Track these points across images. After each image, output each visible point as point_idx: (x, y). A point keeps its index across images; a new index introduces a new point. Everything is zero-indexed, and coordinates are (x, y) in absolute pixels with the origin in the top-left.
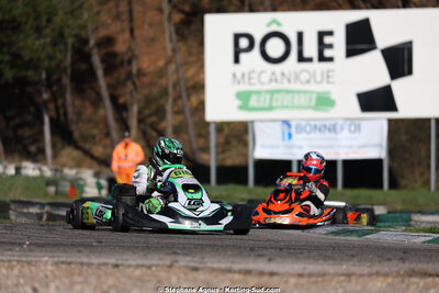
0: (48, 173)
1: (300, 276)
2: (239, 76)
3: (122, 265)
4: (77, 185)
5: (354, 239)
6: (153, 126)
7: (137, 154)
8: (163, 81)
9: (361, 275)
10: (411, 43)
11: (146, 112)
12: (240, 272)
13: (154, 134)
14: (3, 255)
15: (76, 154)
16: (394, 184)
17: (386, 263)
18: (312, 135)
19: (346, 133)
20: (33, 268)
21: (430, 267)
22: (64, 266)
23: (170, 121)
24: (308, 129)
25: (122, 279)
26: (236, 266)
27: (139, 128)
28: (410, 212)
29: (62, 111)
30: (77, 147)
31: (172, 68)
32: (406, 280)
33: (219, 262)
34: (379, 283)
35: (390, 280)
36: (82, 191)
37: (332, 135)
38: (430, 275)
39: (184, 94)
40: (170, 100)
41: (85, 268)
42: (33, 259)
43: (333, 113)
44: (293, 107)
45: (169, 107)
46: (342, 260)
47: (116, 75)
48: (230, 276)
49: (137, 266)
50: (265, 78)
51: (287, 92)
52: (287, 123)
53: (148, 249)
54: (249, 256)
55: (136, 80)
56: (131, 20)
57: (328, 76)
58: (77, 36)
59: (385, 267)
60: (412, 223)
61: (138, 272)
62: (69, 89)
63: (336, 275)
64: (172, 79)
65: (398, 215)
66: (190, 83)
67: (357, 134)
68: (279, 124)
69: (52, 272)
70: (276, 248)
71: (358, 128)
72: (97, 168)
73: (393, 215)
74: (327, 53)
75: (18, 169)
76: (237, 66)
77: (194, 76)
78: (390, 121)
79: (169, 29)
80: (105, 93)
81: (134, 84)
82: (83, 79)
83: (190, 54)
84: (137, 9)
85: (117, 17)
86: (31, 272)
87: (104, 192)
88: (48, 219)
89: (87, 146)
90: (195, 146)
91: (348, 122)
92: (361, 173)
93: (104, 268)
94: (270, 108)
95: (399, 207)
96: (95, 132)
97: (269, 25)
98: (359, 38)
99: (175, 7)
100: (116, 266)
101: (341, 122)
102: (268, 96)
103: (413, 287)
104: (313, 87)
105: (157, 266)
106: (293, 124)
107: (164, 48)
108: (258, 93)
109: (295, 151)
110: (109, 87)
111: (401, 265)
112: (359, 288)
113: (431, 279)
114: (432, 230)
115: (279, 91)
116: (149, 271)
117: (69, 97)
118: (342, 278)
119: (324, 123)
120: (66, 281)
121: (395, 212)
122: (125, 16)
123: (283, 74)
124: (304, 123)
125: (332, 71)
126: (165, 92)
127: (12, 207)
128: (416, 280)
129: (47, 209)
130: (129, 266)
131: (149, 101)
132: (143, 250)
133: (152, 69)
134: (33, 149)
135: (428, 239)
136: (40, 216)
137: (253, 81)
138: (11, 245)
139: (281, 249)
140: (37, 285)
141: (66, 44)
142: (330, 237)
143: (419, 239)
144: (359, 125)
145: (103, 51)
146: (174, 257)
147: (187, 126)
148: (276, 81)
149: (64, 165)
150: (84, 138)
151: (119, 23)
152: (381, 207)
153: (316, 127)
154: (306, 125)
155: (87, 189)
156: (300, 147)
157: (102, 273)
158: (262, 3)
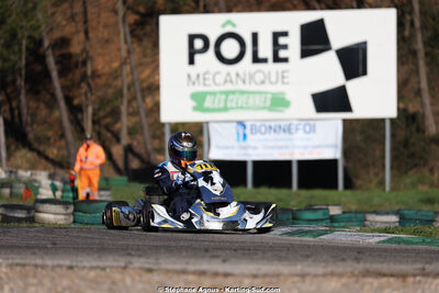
0: (2, 175)
1: (255, 276)
2: (194, 77)
3: (77, 266)
4: (32, 187)
5: (308, 239)
6: (107, 128)
8: (118, 83)
9: (316, 276)
10: (365, 43)
11: (101, 114)
12: (194, 273)
13: (109, 135)
15: (30, 155)
16: (349, 185)
17: (340, 264)
18: (267, 136)
19: (300, 133)
21: (384, 267)
22: (18, 269)
23: (125, 122)
24: (263, 130)
25: (77, 281)
26: (191, 267)
27: (94, 130)
28: (365, 212)
29: (16, 112)
30: (32, 149)
31: (127, 69)
32: (361, 280)
33: (174, 263)
34: (334, 284)
35: (344, 280)
36: (38, 193)
37: (287, 136)
38: (384, 275)
39: (139, 95)
40: (125, 102)
41: (39, 269)
43: (288, 114)
44: (248, 108)
45: (124, 109)
46: (297, 260)
47: (70, 76)
48: (184, 277)
49: (92, 268)
50: (220, 79)
51: (242, 93)
52: (241, 124)
53: (102, 250)
54: (203, 257)
55: (90, 81)
56: (85, 22)
57: (283, 77)
58: (30, 37)
59: (340, 268)
60: (367, 223)
61: (92, 274)
62: (23, 92)
63: (291, 275)
64: (127, 80)
65: (353, 215)
66: (145, 85)
67: (312, 135)
68: (234, 125)
69: (6, 274)
70: (231, 249)
71: (313, 129)
72: (52, 170)
73: (347, 215)
74: (282, 54)
76: (191, 66)
77: (149, 76)
78: (345, 121)
79: (123, 30)
80: (60, 95)
81: (89, 85)
82: (38, 81)
83: (145, 56)
84: (91, 10)
85: (72, 18)
87: (59, 194)
88: (3, 221)
89: (41, 148)
90: (149, 147)
91: (303, 123)
92: (317, 173)
93: (58, 270)
94: (225, 109)
95: (354, 207)
96: (50, 134)
97: (224, 26)
98: (315, 39)
99: (130, 9)
100: (71, 268)
101: (296, 122)
102: (223, 97)
103: (367, 287)
104: (267, 87)
105: (111, 267)
106: (248, 125)
107: (119, 50)
108: (213, 94)
109: (250, 151)
110: (64, 88)
111: (355, 265)
112: (313, 288)
113: (384, 280)
114: (386, 231)
115: (233, 92)
116: (103, 273)
117: (23, 98)
118: (296, 279)
119: (278, 123)
120: (21, 283)
121: (350, 212)
122: (79, 18)
123: (238, 75)
124: (258, 124)
125: (287, 71)
126: (120, 94)
128: (369, 280)
129: (2, 211)
130: (84, 268)
131: (103, 102)
132: (98, 251)
133: (107, 70)
135: (382, 239)
137: (207, 82)
139: (235, 250)
141: (20, 45)
142: (285, 237)
143: (373, 240)
144: (314, 126)
145: (58, 53)
146: (128, 259)
147: (142, 127)
148: (231, 81)
149: (18, 167)
150: (38, 139)
151: (73, 24)
152: (336, 208)
153: (270, 127)
154: (261, 126)
155: (41, 190)
156: (255, 148)
157: (56, 275)
158: (216, 4)
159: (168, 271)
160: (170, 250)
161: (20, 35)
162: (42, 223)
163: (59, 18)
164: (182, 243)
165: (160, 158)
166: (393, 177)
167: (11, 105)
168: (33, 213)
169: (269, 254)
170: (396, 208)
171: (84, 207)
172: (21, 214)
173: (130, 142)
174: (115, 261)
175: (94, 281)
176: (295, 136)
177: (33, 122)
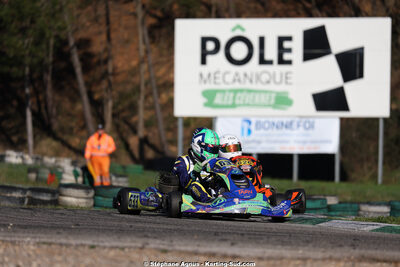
0: (30, 161)
1: (260, 259)
2: (205, 76)
3: (98, 246)
4: (56, 172)
5: (308, 226)
6: (125, 120)
7: (109, 145)
8: (136, 80)
9: (315, 260)
10: (362, 49)
11: (120, 107)
12: (205, 254)
13: (126, 127)
15: (55, 144)
16: (344, 177)
17: (338, 249)
18: (270, 131)
19: (301, 129)
20: (17, 248)
21: (378, 253)
22: (45, 247)
23: (142, 116)
24: (267, 125)
25: (99, 259)
26: (202, 249)
27: (113, 122)
28: (359, 203)
29: (43, 105)
30: (55, 138)
31: (144, 67)
32: (357, 265)
33: (186, 245)
35: (342, 264)
36: (61, 178)
37: (288, 131)
38: (378, 261)
39: (155, 91)
40: (142, 97)
41: (64, 248)
42: (17, 239)
43: (291, 111)
45: (141, 103)
46: (299, 245)
47: (92, 73)
48: (196, 258)
49: (112, 248)
50: (229, 78)
51: (249, 91)
53: (121, 232)
54: (213, 240)
55: (111, 78)
56: (108, 23)
57: (286, 77)
58: (57, 37)
59: (337, 253)
60: (361, 212)
61: (112, 253)
62: (49, 86)
63: (293, 259)
64: (144, 77)
65: (348, 205)
66: (161, 82)
67: (310, 132)
68: (239, 122)
69: (34, 251)
70: (238, 234)
71: (312, 126)
72: (74, 157)
73: (343, 205)
74: (286, 56)
75: (2, 157)
77: (164, 75)
78: (342, 120)
79: (142, 32)
80: (83, 89)
81: (109, 81)
82: (63, 76)
83: (161, 55)
84: (113, 13)
85: (96, 20)
86: (15, 251)
87: (80, 180)
88: (29, 204)
89: (65, 137)
90: (164, 139)
91: (304, 120)
92: (316, 166)
93: (81, 249)
94: (233, 106)
95: (349, 198)
96: (73, 124)
97: (234, 30)
98: (316, 44)
99: (148, 12)
100: (93, 247)
101: (297, 119)
102: (232, 95)
104: (272, 87)
105: (130, 248)
106: (253, 120)
107: (138, 49)
108: (223, 91)
109: (253, 145)
110: (87, 84)
111: (352, 251)
113: (379, 264)
114: (379, 220)
115: (242, 91)
116: (122, 253)
117: (49, 93)
118: (298, 262)
119: (281, 119)
120: (47, 260)
121: (346, 202)
122: (102, 20)
123: (245, 75)
124: (263, 120)
126: (137, 89)
128: (365, 265)
129: (28, 193)
130: (104, 247)
131: (122, 96)
132: (117, 233)
133: (126, 67)
134: (15, 139)
135: (376, 227)
136: (22, 200)
137: (217, 81)
139: (242, 235)
140: (21, 263)
141: (48, 44)
142: (287, 224)
143: (368, 228)
144: (313, 122)
145: (82, 52)
146: (145, 240)
147: (157, 120)
148: (239, 81)
149: (44, 155)
150: (62, 129)
151: (96, 25)
152: (333, 198)
153: (273, 124)
154: (265, 122)
155: (65, 176)
156: (259, 142)
157: (79, 254)
158: (227, 10)
159: (181, 252)
160: (182, 233)
161: (47, 35)
162: (66, 206)
163: (84, 20)
164: (193, 228)
165: (173, 149)
166: (384, 174)
167: (38, 97)
168: (57, 195)
169: (273, 239)
170: (388, 200)
171: (104, 191)
172: (46, 197)
173: (145, 133)
174: (135, 242)
175: (114, 260)
176: (295, 132)
177: (58, 114)
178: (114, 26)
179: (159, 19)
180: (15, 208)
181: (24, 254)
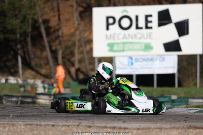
0: (20, 82)
1: (138, 129)
2: (108, 36)
3: (56, 125)
4: (34, 87)
8: (73, 39)
9: (166, 129)
10: (188, 20)
11: (66, 53)
12: (110, 128)
13: (69, 63)
14: (1, 121)
15: (33, 73)
16: (180, 85)
17: (177, 123)
18: (142, 63)
19: (158, 62)
20: (15, 127)
21: (198, 124)
22: (29, 126)
23: (77, 57)
24: (141, 60)
25: (56, 132)
27: (62, 61)
28: (188, 98)
29: (26, 54)
30: (32, 68)
31: (78, 32)
32: (187, 131)
33: (101, 123)
34: (175, 132)
35: (180, 131)
36: (36, 90)
37: (152, 63)
38: (198, 128)
39: (83, 45)
40: (77, 47)
41: (39, 127)
42: (15, 123)
43: (152, 53)
44: (134, 50)
45: (76, 51)
46: (158, 121)
48: (106, 130)
49: (63, 126)
50: (121, 37)
51: (131, 43)
52: (131, 58)
54: (114, 120)
55: (61, 39)
56: (59, 10)
57: (150, 36)
58: (33, 18)
59: (177, 125)
60: (189, 103)
61: (63, 129)
62: (30, 44)
63: (155, 129)
64: (77, 38)
65: (182, 99)
66: (86, 40)
67: (163, 62)
68: (127, 58)
69: (24, 129)
71: (164, 59)
72: (43, 79)
73: (179, 99)
74: (149, 25)
75: (6, 80)
76: (108, 31)
77: (88, 36)
78: (180, 57)
79: (76, 15)
80: (47, 45)
82: (37, 38)
83: (86, 26)
84: (61, 5)
85: (53, 9)
86: (14, 129)
87: (46, 90)
88: (21, 104)
89: (38, 69)
90: (88, 68)
91: (159, 57)
92: (165, 80)
93: (47, 127)
94: (123, 51)
95: (183, 95)
96: (42, 62)
97: (123, 12)
99: (79, 5)
100: (53, 126)
102: (122, 45)
103: (190, 134)
104: (143, 41)
105: (72, 125)
106: (134, 58)
107: (74, 24)
108: (118, 44)
109: (134, 70)
110: (49, 42)
111: (185, 123)
113: (198, 130)
114: (198, 107)
115: (127, 43)
116: (68, 128)
118: (158, 130)
119: (147, 57)
120: (30, 133)
122: (56, 9)
123: (129, 35)
124: (138, 57)
125: (152, 33)
126: (74, 44)
127: (4, 98)
128: (192, 130)
129: (20, 98)
130: (59, 126)
131: (67, 48)
132: (65, 118)
133: (68, 33)
134: (12, 71)
135: (196, 111)
136: (17, 102)
137: (115, 38)
138: (4, 116)
141: (28, 22)
143: (192, 111)
145: (46, 26)
147: (84, 59)
148: (126, 38)
149: (28, 78)
150: (36, 65)
152: (174, 96)
153: (144, 59)
154: (140, 58)
155: (38, 89)
156: (137, 69)
157: (47, 130)
158: (119, 2)
161: (28, 17)
162: (39, 104)
163: (47, 9)
166: (201, 82)
167: (24, 49)
168: (34, 99)
172: (29, 100)
173: (79, 66)
174: (74, 122)
175: (64, 132)
177: (34, 57)
178: (62, 12)
179: (85, 8)
180: (13, 107)
181: (19, 131)
